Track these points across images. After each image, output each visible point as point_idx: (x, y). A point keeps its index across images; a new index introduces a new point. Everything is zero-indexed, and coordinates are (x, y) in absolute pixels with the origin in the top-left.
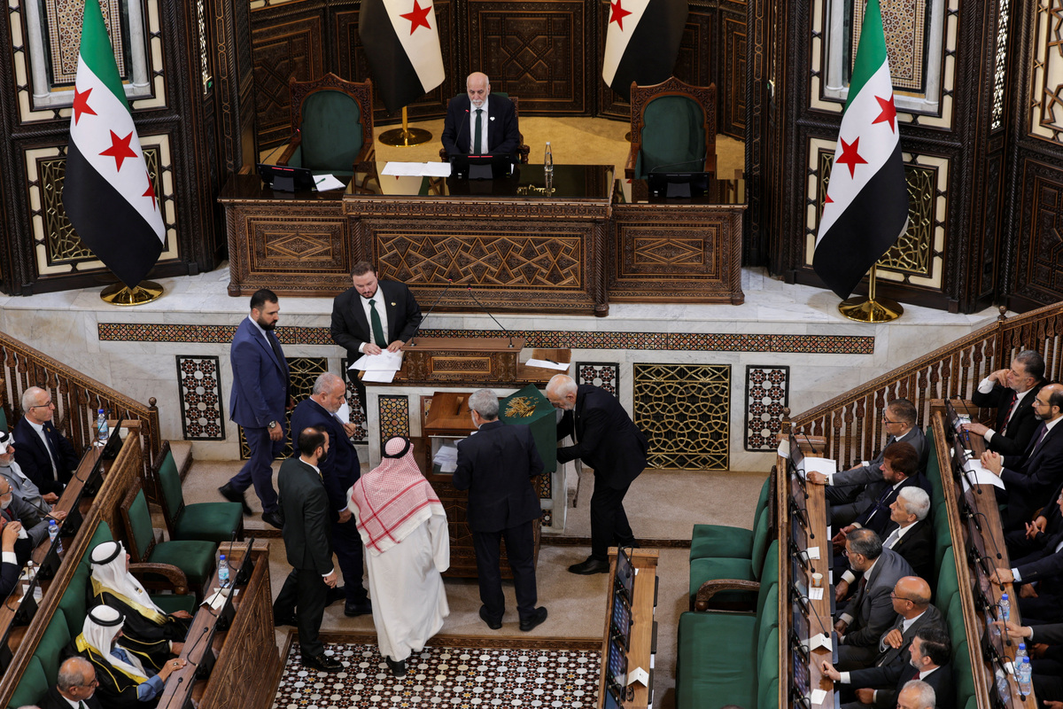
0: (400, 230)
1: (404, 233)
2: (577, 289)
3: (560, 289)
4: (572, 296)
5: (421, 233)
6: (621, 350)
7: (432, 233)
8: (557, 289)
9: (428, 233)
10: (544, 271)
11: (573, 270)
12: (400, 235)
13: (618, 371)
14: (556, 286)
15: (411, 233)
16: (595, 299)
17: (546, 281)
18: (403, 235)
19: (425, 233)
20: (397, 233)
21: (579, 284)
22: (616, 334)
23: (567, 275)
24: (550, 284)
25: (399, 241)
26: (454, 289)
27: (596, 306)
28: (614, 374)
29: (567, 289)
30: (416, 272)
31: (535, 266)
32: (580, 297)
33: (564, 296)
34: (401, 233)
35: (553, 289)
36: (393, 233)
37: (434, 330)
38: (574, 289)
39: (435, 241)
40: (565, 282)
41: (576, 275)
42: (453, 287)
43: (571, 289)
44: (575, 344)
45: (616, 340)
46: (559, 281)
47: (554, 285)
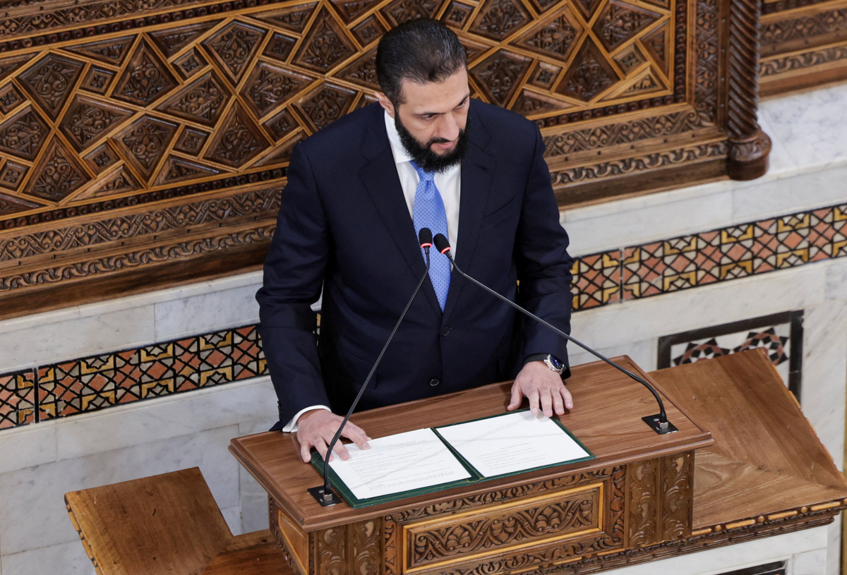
0: (49, 31)
1: (60, 38)
2: (663, 101)
3: (605, 112)
4: (648, 129)
5: (122, 27)
6: (810, 267)
7: (159, 20)
8: (594, 114)
9: (147, 22)
10: (550, 65)
11: (649, 43)
12: (44, 50)
13: (797, 335)
14: (593, 104)
15: (85, 33)
16: (724, 124)
17: (554, 97)
18: (55, 47)
19: (134, 24)
20: (35, 42)
21: (669, 82)
22: (794, 222)
23: (627, 65)
24: (571, 104)
25: (40, 69)
26: (236, 190)
27: (729, 145)
28: (787, 349)
29: (629, 108)
30: (102, 161)
31: (519, 55)
32: (680, 124)
33: (617, 135)
34: (47, 40)
35: (581, 116)
36: (20, 45)
37: (175, 342)
38: (652, 103)
39: (167, 44)
40: (622, 86)
41: (661, 59)
42: (234, 182)
43: (640, 105)
44: (657, 281)
45: (793, 240)
46: (602, 87)
47: (582, 106)
